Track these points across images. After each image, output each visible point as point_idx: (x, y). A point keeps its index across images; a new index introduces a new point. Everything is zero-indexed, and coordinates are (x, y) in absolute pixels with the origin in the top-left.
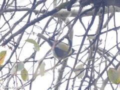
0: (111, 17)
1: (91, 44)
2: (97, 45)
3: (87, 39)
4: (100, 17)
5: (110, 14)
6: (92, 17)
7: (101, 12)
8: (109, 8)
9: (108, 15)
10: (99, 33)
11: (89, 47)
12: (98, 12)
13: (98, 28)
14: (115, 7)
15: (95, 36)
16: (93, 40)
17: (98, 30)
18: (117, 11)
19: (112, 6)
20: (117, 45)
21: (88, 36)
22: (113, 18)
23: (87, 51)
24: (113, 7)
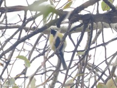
0: (99, 33)
1: (81, 59)
2: (87, 61)
3: (77, 55)
4: (89, 33)
5: (98, 30)
6: (81, 33)
7: (90, 28)
8: (97, 24)
9: (97, 31)
10: (88, 49)
11: (78, 63)
12: (87, 29)
13: (87, 44)
14: (103, 23)
15: (84, 52)
16: (83, 55)
17: (87, 46)
18: (105, 27)
19: (100, 22)
20: (106, 60)
21: (78, 51)
22: (101, 34)
23: (77, 66)
24: (102, 23)
